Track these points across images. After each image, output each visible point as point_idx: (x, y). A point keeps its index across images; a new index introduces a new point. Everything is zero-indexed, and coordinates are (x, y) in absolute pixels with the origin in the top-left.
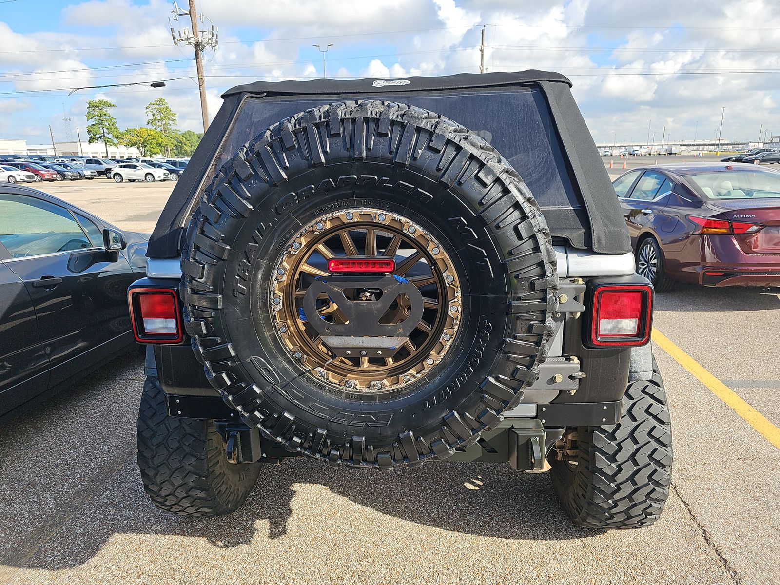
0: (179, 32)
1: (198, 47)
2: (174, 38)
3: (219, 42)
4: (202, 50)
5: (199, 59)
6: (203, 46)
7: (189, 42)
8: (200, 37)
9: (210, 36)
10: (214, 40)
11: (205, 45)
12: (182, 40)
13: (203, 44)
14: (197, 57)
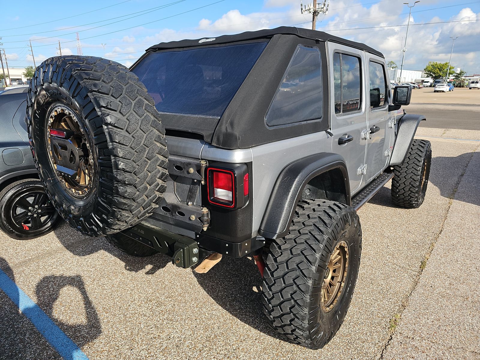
0: (305, 6)
1: (315, 13)
2: (302, 9)
3: (328, 10)
4: (317, 16)
5: (314, 22)
6: (319, 13)
7: (310, 11)
8: (317, 7)
9: (323, 6)
10: (325, 8)
11: (320, 12)
12: (306, 10)
13: (318, 11)
14: (313, 20)
